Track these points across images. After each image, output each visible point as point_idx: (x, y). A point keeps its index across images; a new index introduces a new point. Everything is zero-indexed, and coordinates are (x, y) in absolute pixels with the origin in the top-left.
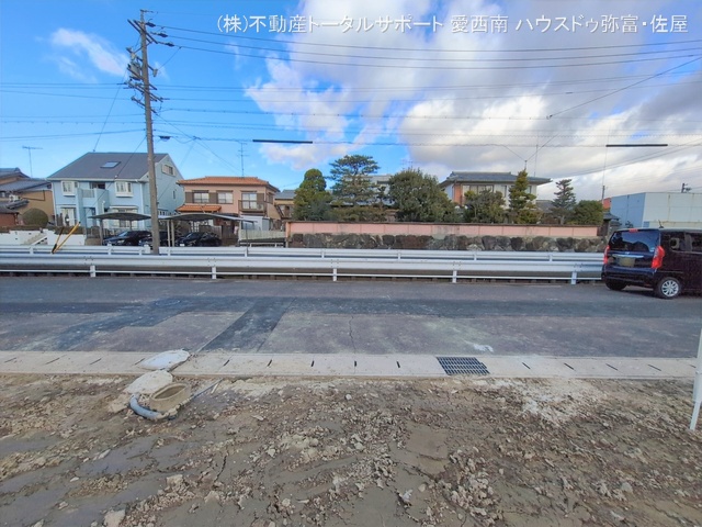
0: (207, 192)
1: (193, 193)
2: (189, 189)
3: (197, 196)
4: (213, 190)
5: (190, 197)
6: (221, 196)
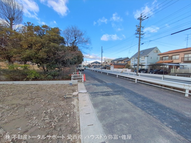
0: (168, 56)
1: (163, 57)
2: (161, 56)
3: (164, 58)
4: (170, 55)
5: (162, 59)
6: (174, 57)
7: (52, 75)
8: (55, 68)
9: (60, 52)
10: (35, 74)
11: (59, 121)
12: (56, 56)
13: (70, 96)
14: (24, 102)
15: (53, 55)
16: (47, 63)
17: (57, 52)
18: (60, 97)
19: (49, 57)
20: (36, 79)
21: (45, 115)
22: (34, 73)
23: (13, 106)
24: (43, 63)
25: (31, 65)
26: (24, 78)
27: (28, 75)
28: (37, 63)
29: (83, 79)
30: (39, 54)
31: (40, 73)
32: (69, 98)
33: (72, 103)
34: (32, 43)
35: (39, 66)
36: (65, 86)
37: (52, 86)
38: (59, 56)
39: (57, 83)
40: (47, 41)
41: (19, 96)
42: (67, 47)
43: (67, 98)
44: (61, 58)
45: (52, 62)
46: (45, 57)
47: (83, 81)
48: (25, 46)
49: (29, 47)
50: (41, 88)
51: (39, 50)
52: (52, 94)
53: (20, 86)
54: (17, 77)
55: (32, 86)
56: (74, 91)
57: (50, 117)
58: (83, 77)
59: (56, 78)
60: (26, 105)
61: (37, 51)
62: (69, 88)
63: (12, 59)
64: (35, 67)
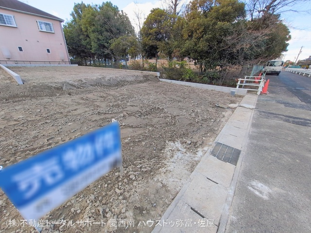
7: (210, 77)
8: (215, 66)
9: (229, 38)
10: (190, 74)
11: (202, 120)
12: (221, 45)
13: (224, 106)
14: (178, 99)
15: (217, 44)
16: (206, 58)
17: (224, 39)
18: (211, 104)
19: (211, 48)
20: (190, 80)
21: (192, 112)
22: (189, 72)
23: (172, 99)
24: (202, 58)
25: (188, 63)
26: (179, 79)
27: (183, 75)
28: (194, 59)
29: (260, 90)
30: (198, 46)
31: (196, 73)
32: (221, 107)
33: (223, 113)
34: (193, 29)
35: (195, 64)
36: (222, 95)
37: (206, 91)
38: (227, 45)
39: (213, 89)
40: (214, 21)
41: (175, 93)
42: (249, 21)
43: (218, 106)
44: (229, 47)
45: (214, 55)
46: (206, 49)
47: (259, 93)
48: (186, 36)
49: (189, 36)
50: (193, 90)
51: (200, 38)
52: (203, 99)
53: (176, 85)
54: (174, 77)
55: (186, 87)
56: (232, 102)
57: (196, 115)
58: (262, 85)
59: (213, 82)
60: (179, 101)
61: (198, 40)
62: (228, 97)
63: (173, 55)
64: (191, 65)
